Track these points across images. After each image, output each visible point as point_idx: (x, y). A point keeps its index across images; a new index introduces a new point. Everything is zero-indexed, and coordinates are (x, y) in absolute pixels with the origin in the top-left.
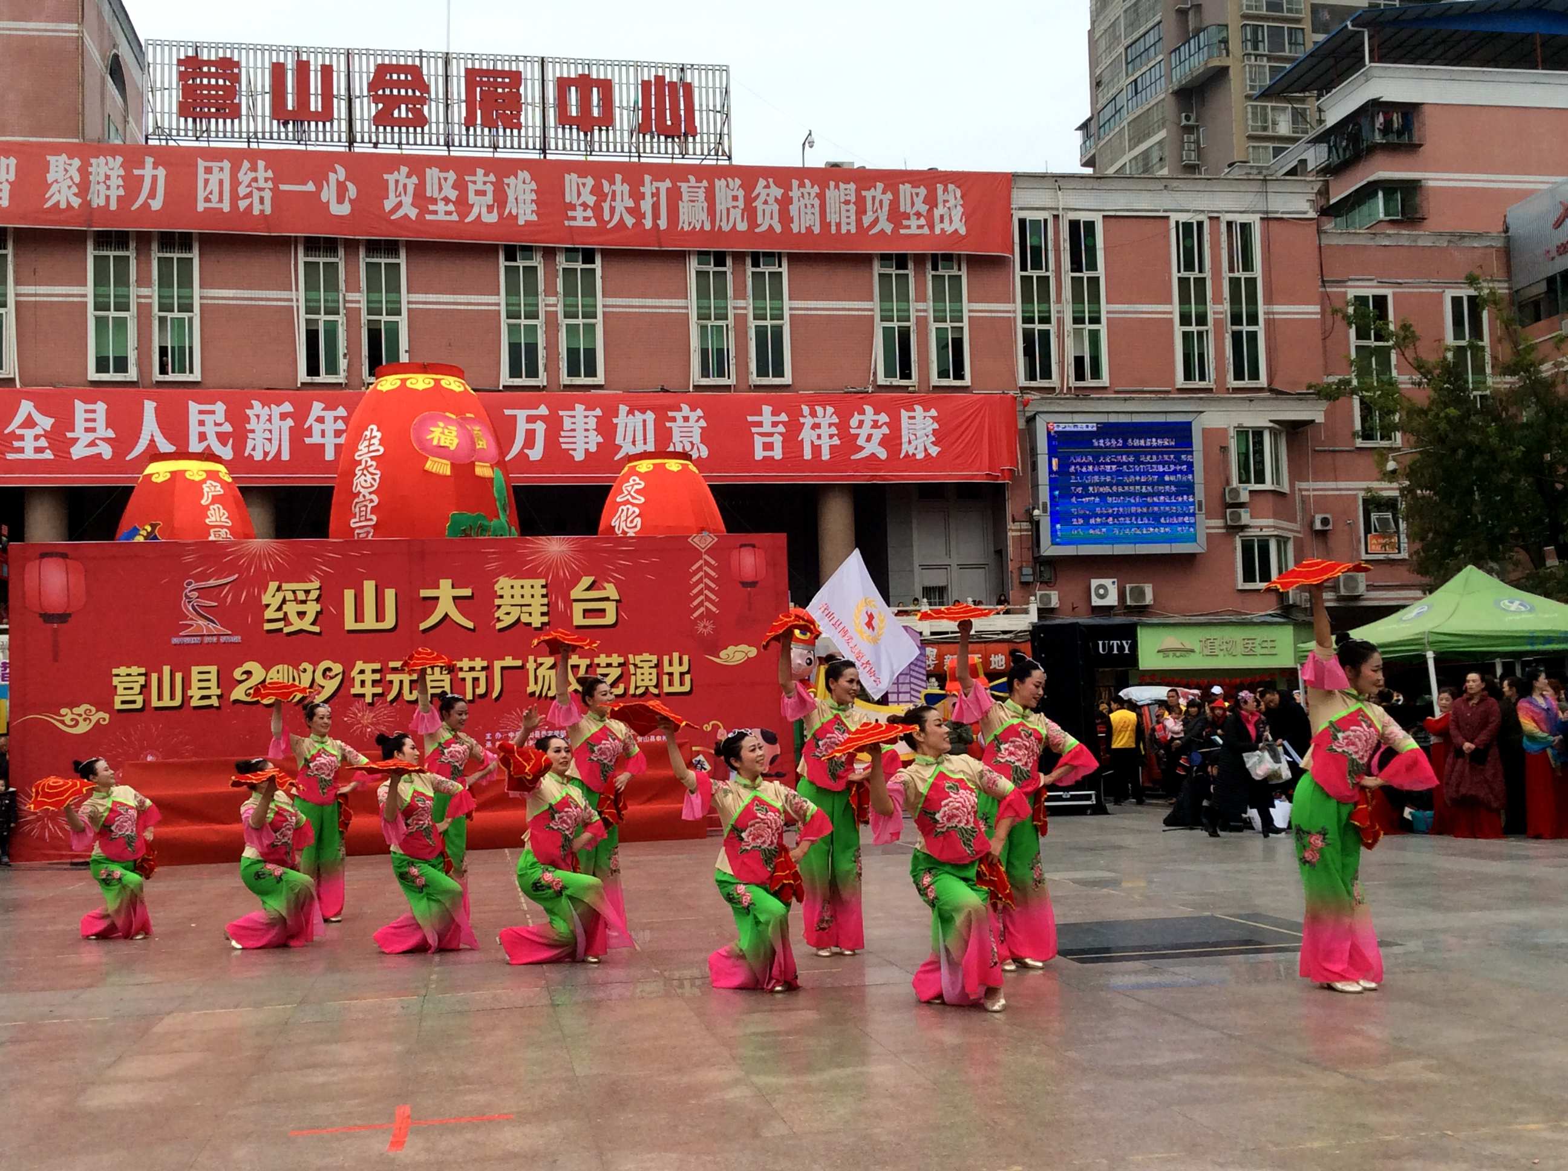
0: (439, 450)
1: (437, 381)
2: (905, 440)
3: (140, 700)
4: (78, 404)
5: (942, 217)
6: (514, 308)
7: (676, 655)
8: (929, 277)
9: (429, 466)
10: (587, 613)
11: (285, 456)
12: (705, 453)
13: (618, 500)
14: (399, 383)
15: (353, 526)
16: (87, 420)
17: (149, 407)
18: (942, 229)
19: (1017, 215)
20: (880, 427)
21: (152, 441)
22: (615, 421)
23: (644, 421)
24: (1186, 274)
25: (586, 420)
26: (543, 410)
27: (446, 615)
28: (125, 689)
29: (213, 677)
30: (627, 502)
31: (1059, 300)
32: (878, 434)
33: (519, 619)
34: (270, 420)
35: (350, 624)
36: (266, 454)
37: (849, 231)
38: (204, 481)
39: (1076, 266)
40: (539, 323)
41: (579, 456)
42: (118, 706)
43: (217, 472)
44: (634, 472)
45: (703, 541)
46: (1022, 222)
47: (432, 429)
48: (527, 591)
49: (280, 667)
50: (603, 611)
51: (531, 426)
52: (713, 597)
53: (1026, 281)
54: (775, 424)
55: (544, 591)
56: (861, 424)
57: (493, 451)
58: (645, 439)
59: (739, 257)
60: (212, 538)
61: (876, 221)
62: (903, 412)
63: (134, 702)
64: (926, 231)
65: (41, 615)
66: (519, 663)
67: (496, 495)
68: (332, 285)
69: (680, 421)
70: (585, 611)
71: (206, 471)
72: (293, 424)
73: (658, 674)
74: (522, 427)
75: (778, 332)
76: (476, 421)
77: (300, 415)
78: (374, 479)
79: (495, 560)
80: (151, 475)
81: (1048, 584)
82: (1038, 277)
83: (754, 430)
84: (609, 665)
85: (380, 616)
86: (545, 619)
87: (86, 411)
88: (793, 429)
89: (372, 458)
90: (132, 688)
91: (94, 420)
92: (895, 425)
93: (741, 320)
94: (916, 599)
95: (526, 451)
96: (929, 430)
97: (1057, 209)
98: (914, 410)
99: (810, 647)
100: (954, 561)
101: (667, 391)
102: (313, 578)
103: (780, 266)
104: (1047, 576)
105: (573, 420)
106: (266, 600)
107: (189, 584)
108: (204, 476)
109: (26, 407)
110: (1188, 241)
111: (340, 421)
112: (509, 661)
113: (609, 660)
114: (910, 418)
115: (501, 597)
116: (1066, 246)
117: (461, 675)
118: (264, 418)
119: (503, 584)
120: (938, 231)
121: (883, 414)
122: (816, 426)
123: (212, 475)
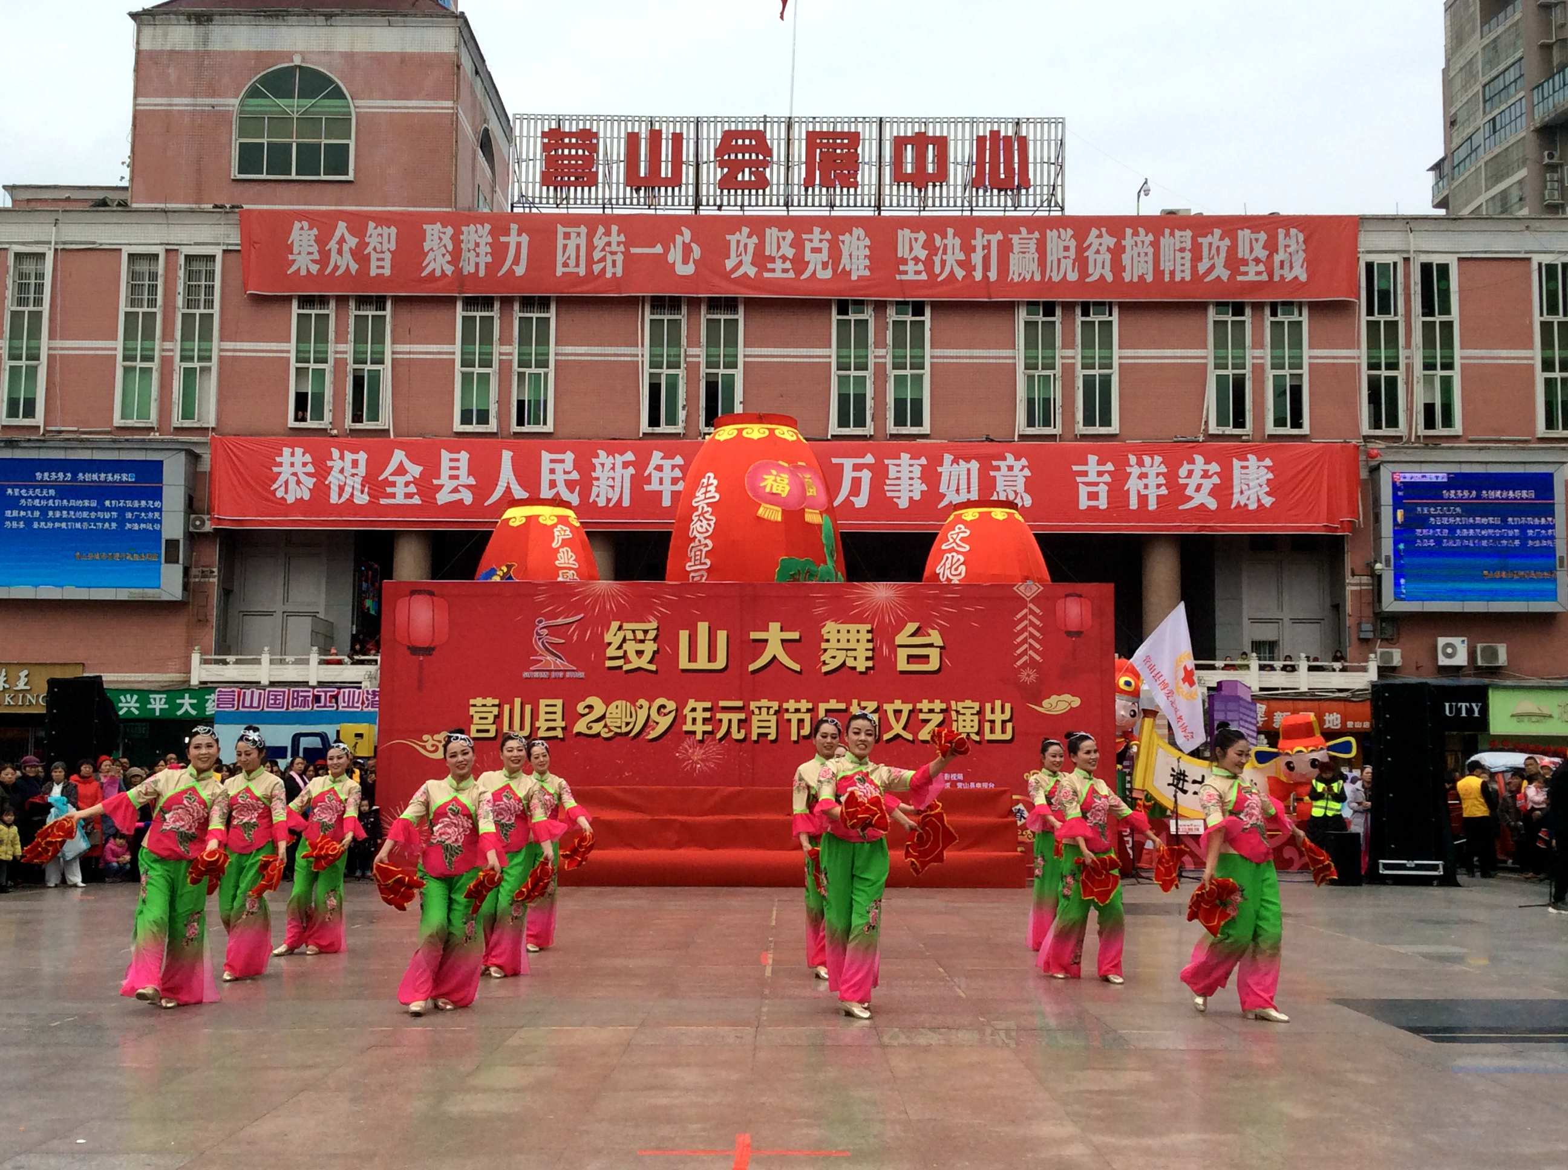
0: (772, 497)
1: (772, 431)
2: (1236, 490)
3: (493, 729)
4: (443, 452)
5: (1282, 263)
6: (844, 360)
7: (998, 703)
8: (1268, 324)
9: (761, 512)
10: (910, 658)
11: (626, 503)
12: (1028, 501)
13: (944, 547)
14: (735, 433)
15: (688, 569)
16: (451, 468)
17: (507, 456)
18: (1282, 276)
19: (1364, 259)
20: (1210, 477)
21: (508, 488)
22: (939, 469)
23: (969, 470)
24: (1550, 318)
25: (911, 469)
26: (869, 459)
27: (775, 657)
28: (481, 718)
29: (559, 709)
30: (952, 550)
31: (1408, 345)
32: (1208, 484)
33: (844, 662)
34: (613, 468)
35: (684, 663)
36: (609, 500)
37: (1183, 279)
38: (555, 526)
39: (1428, 310)
40: (869, 374)
41: (903, 504)
42: (474, 734)
43: (567, 517)
44: (959, 520)
45: (1029, 590)
46: (1370, 266)
47: (765, 477)
48: (853, 636)
49: (618, 703)
50: (927, 657)
51: (857, 474)
52: (1037, 646)
53: (1373, 326)
54: (1100, 474)
55: (870, 636)
56: (1190, 474)
57: (823, 498)
58: (969, 488)
59: (1068, 307)
60: (560, 579)
61: (1212, 267)
62: (1235, 460)
63: (487, 731)
64: (1265, 277)
65: (409, 648)
66: (842, 706)
67: (824, 541)
68: (674, 341)
69: (1004, 469)
70: (909, 657)
71: (558, 517)
72: (633, 472)
73: (979, 722)
74: (848, 475)
75: (1106, 381)
76: (809, 468)
77: (640, 464)
78: (709, 525)
79: (824, 604)
80: (509, 520)
81: (1389, 641)
82: (1385, 322)
83: (1079, 479)
84: (931, 711)
85: (712, 657)
86: (870, 664)
87: (451, 460)
88: (1119, 480)
89: (709, 505)
90: (486, 718)
91: (457, 468)
92: (1226, 476)
93: (1068, 370)
94: (1245, 653)
95: (851, 498)
96: (1263, 481)
97: (1408, 252)
98: (1247, 460)
99: (1135, 699)
100: (1286, 615)
101: (992, 441)
102: (651, 618)
103: (1110, 315)
104: (1389, 631)
105: (898, 469)
106: (608, 638)
107: (540, 622)
108: (556, 520)
109: (399, 456)
110: (1551, 284)
111: (677, 469)
112: (833, 704)
113: (931, 706)
114: (1243, 467)
115: (828, 641)
116: (1416, 289)
117: (787, 716)
118: (608, 466)
119: (830, 629)
120: (1276, 278)
121: (1214, 464)
122: (1143, 476)
123: (563, 520)
